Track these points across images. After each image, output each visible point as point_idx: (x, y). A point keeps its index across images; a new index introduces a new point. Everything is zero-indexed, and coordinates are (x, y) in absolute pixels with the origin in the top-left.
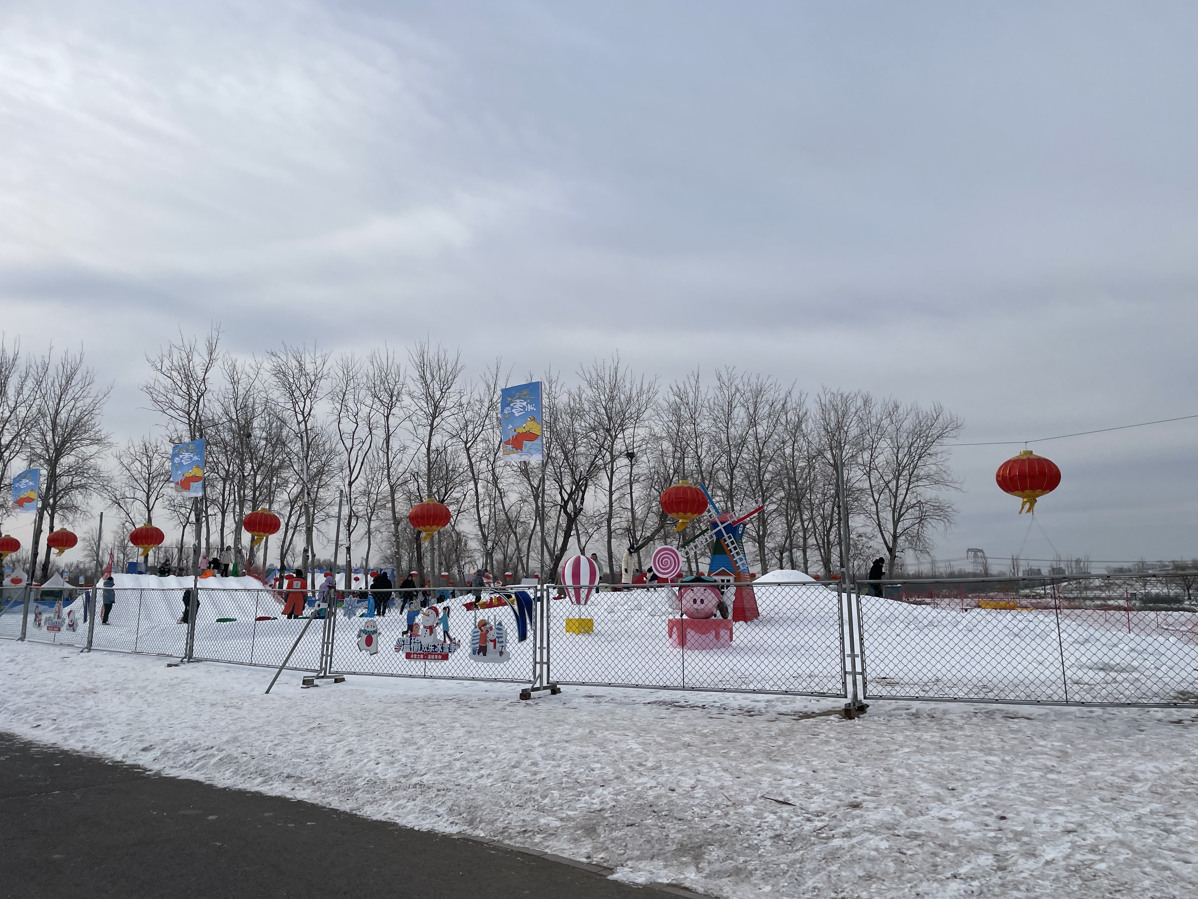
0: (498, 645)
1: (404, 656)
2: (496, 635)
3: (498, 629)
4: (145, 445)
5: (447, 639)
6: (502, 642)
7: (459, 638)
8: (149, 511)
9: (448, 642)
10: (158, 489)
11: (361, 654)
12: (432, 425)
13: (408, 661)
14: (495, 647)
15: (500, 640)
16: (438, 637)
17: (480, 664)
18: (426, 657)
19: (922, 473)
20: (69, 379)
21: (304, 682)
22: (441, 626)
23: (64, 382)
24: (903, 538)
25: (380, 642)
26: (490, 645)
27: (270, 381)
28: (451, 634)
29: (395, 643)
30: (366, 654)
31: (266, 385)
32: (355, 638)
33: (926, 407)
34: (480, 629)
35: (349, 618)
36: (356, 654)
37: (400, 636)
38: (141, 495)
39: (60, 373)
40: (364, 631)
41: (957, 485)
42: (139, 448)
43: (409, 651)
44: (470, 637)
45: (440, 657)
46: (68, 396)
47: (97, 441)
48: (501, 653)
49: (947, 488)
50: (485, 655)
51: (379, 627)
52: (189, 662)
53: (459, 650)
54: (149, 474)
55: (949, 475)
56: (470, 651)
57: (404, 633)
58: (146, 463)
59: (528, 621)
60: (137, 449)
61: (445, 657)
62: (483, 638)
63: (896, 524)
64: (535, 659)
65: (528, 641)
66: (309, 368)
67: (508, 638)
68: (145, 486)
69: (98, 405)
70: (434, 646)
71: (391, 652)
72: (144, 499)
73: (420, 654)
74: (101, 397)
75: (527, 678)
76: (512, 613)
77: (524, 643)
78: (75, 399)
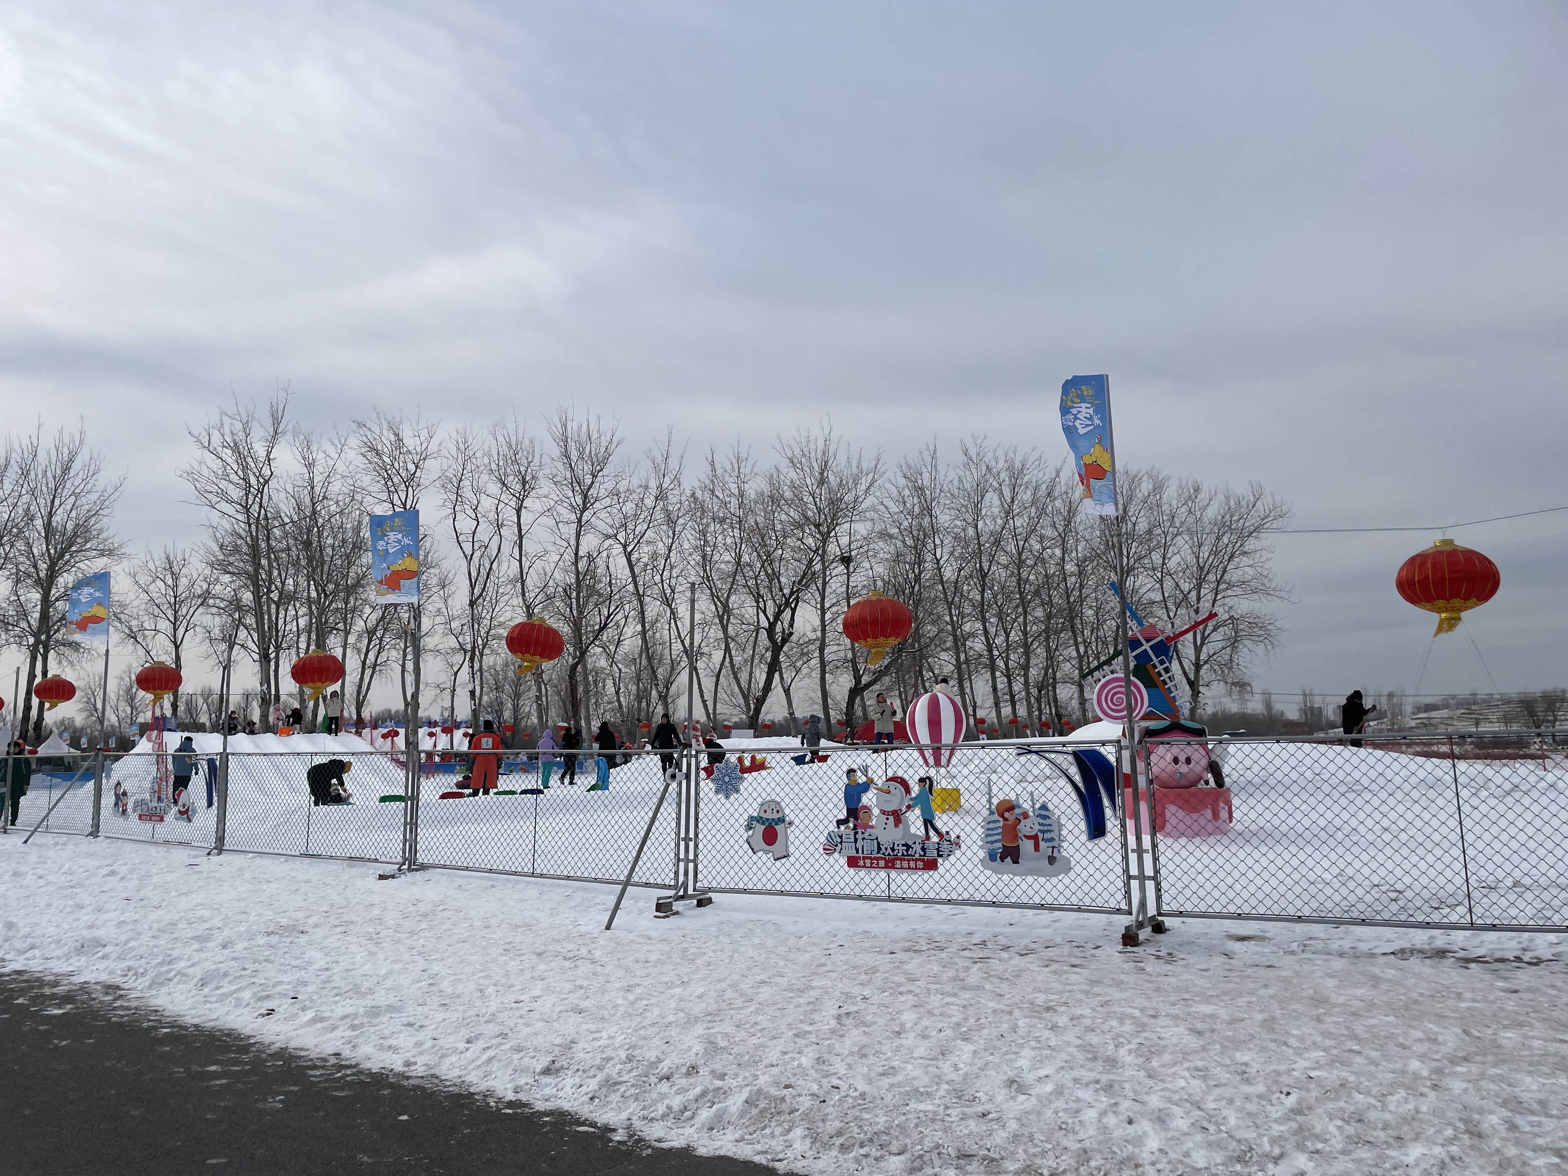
0: (1043, 845)
1: (843, 861)
2: (1037, 827)
3: (1039, 816)
4: (168, 558)
5: (932, 833)
6: (1052, 839)
7: (957, 831)
8: (177, 647)
9: (935, 839)
10: (188, 617)
11: (755, 858)
12: (579, 520)
13: (852, 871)
14: (1037, 848)
15: (1047, 836)
16: (913, 830)
17: (1005, 877)
18: (890, 864)
19: (1234, 579)
20: (66, 469)
21: (659, 907)
22: (918, 811)
23: (59, 472)
24: (1206, 667)
25: (791, 837)
26: (1027, 846)
27: (356, 463)
28: (938, 824)
29: (823, 839)
30: (764, 858)
31: (351, 468)
32: (742, 831)
33: (1241, 489)
34: (1002, 816)
35: (727, 797)
36: (746, 858)
37: (832, 827)
38: (164, 625)
39: (54, 460)
40: (759, 819)
41: (1282, 594)
42: (161, 563)
43: (853, 853)
44: (980, 830)
45: (920, 864)
46: (66, 491)
47: (109, 553)
48: (1052, 860)
49: (1269, 598)
50: (1016, 861)
51: (787, 811)
52: (410, 870)
53: (958, 853)
54: (175, 597)
55: (1270, 580)
56: (982, 854)
57: (839, 823)
58: (170, 582)
59: (1106, 802)
60: (158, 563)
61: (931, 865)
62: (1011, 831)
63: (1198, 650)
64: (1126, 871)
65: (1109, 837)
66: (410, 442)
67: (1064, 832)
68: (170, 614)
69: (107, 502)
70: (906, 845)
71: (817, 855)
72: (170, 631)
73: (878, 859)
74: (110, 491)
75: (1113, 904)
76: (1069, 788)
77: (1101, 842)
78: (77, 495)
